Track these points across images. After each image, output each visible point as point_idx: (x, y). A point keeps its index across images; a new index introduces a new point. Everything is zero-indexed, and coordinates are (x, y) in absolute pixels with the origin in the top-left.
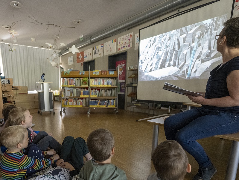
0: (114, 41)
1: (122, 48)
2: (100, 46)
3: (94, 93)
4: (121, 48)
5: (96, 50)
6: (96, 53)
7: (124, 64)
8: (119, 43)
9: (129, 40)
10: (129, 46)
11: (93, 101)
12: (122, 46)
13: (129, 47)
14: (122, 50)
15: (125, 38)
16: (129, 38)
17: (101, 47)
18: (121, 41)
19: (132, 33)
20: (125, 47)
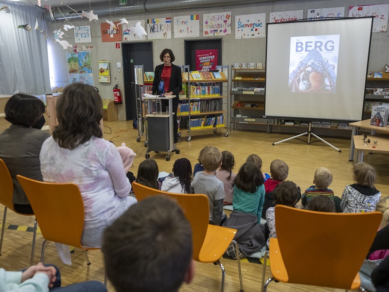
0: (195, 17)
1: (211, 32)
2: (164, 20)
3: (196, 108)
4: (209, 31)
5: (156, 26)
6: (156, 30)
7: (212, 55)
8: (207, 23)
9: (225, 21)
10: (225, 31)
11: (195, 120)
12: (213, 29)
13: (226, 33)
14: (211, 35)
15: (217, 17)
16: (225, 19)
17: (167, 22)
18: (209, 21)
19: (230, 13)
20: (219, 31)
